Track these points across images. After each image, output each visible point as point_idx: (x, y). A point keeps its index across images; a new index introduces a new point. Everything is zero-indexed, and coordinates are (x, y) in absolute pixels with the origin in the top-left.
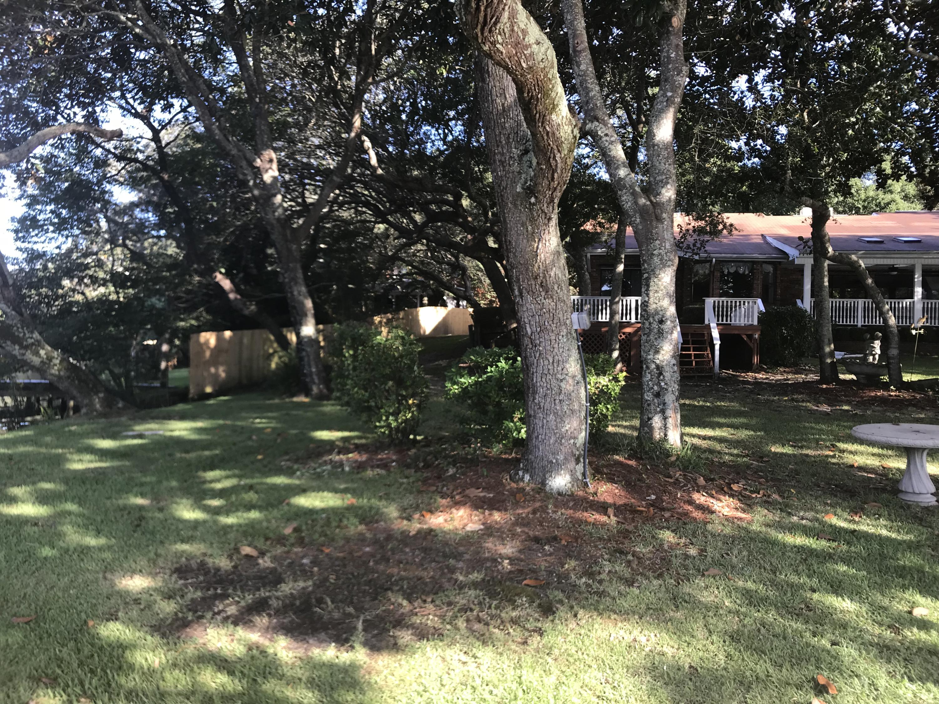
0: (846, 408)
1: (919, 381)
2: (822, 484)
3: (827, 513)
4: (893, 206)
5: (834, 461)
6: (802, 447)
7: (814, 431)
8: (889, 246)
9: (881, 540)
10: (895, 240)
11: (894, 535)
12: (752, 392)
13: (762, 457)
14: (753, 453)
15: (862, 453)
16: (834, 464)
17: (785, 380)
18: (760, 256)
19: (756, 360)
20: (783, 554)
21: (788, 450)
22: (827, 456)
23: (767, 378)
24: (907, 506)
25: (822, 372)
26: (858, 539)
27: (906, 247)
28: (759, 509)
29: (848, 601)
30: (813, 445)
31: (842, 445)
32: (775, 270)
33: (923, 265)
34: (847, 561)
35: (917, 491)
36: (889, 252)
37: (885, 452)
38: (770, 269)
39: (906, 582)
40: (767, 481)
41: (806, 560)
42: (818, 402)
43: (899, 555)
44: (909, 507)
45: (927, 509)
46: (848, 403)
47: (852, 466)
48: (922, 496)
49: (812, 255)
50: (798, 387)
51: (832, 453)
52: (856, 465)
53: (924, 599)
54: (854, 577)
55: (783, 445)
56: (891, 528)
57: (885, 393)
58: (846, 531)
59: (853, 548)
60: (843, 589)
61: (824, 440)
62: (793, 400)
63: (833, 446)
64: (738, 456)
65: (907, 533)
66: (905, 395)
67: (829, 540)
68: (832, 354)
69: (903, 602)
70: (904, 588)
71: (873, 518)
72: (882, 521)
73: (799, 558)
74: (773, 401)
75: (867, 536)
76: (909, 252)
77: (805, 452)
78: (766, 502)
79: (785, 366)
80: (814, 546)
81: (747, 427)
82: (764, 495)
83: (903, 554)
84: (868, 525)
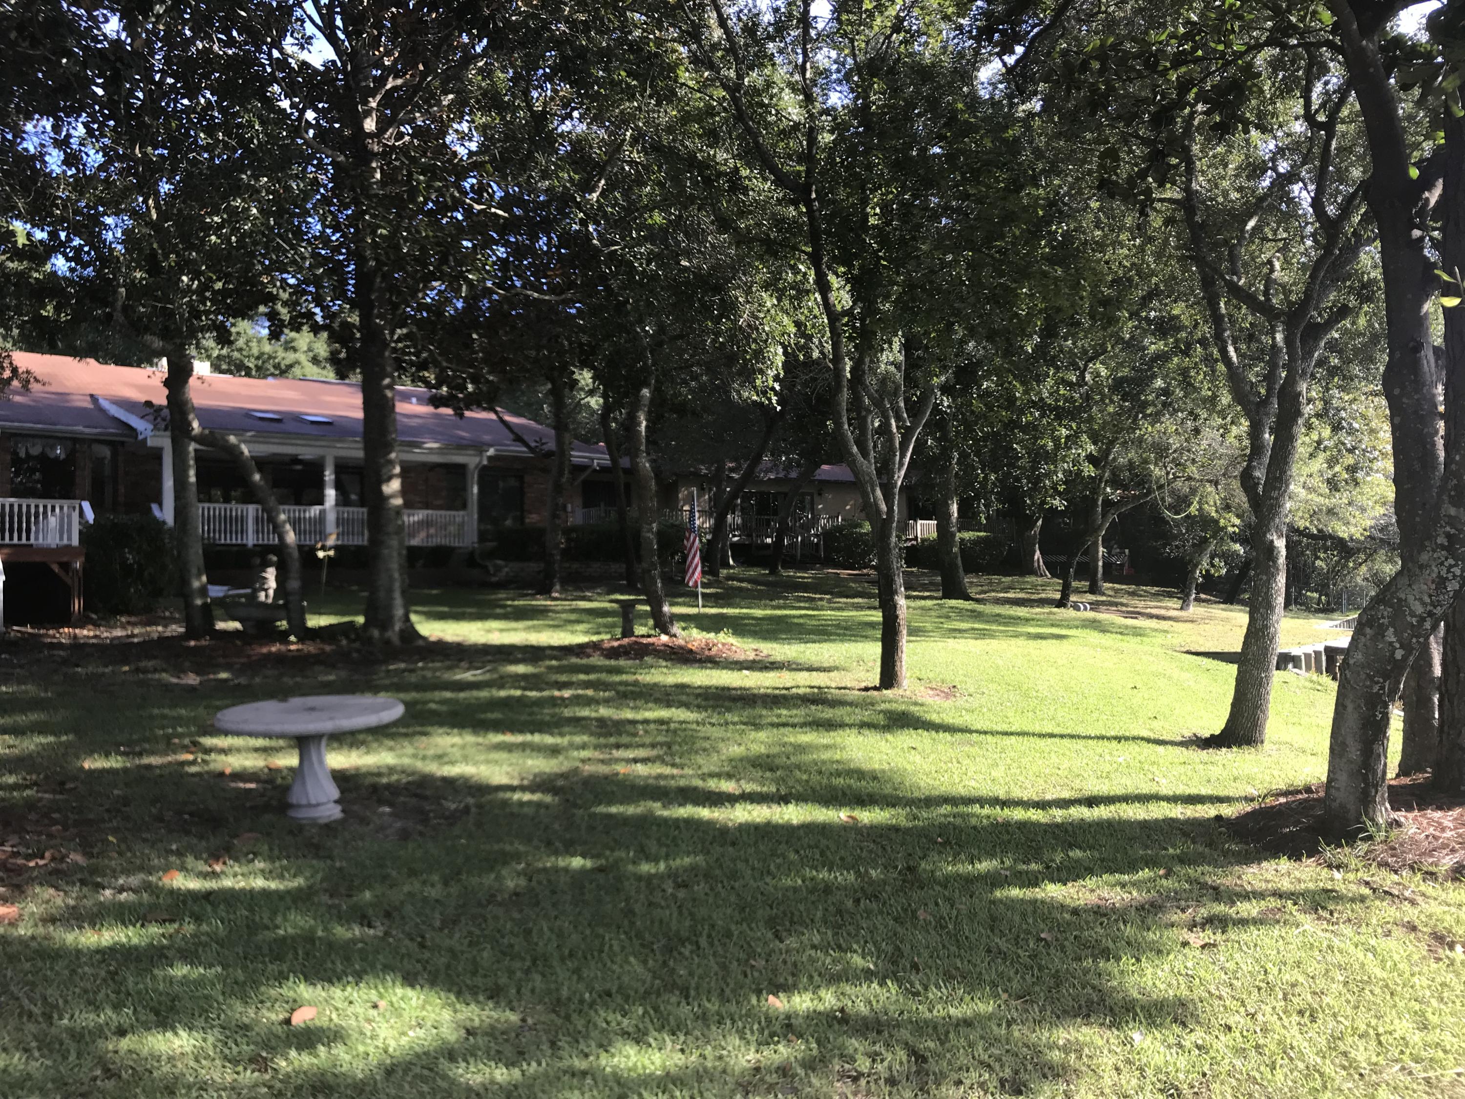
0: (224, 675)
1: (331, 626)
2: (168, 815)
3: (167, 869)
4: (297, 371)
5: (193, 769)
6: (140, 754)
7: (165, 722)
8: (289, 426)
9: (251, 897)
10: (297, 418)
11: (273, 885)
12: (65, 662)
13: (62, 783)
14: (46, 777)
15: (238, 750)
16: (193, 775)
17: (128, 636)
18: (87, 430)
19: (77, 605)
20: (73, 972)
21: (115, 762)
22: (183, 763)
23: (95, 637)
24: (297, 829)
25: (188, 621)
26: (215, 906)
27: (314, 430)
28: (38, 890)
29: (183, 1034)
30: (162, 746)
31: (208, 741)
32: (115, 454)
33: (336, 458)
34: (189, 955)
35: (313, 802)
36: (288, 436)
37: (273, 743)
38: (106, 452)
39: (285, 968)
40: (66, 828)
41: (113, 974)
42: (179, 671)
43: (279, 920)
44: (301, 828)
45: (329, 828)
46: (227, 667)
47: (222, 774)
48: (321, 808)
49: (168, 433)
50: (149, 648)
51: (190, 757)
52: (228, 771)
53: (311, 989)
54: (200, 983)
55: (107, 755)
56: (271, 872)
57: (283, 648)
58: (194, 895)
59: (205, 927)
60: (178, 1013)
61: (181, 736)
62: (138, 670)
63: (195, 744)
64: (15, 787)
65: (295, 876)
66: (310, 648)
67: (164, 921)
68: (203, 591)
69: (277, 1005)
70: (281, 978)
71: (243, 860)
72: (260, 864)
73: (103, 973)
74: (103, 674)
75: (230, 897)
76: (317, 438)
77: (146, 760)
78: (56, 872)
79: (130, 613)
80: (135, 941)
81: (40, 729)
82: (53, 859)
83: (284, 916)
84: (235, 875)
